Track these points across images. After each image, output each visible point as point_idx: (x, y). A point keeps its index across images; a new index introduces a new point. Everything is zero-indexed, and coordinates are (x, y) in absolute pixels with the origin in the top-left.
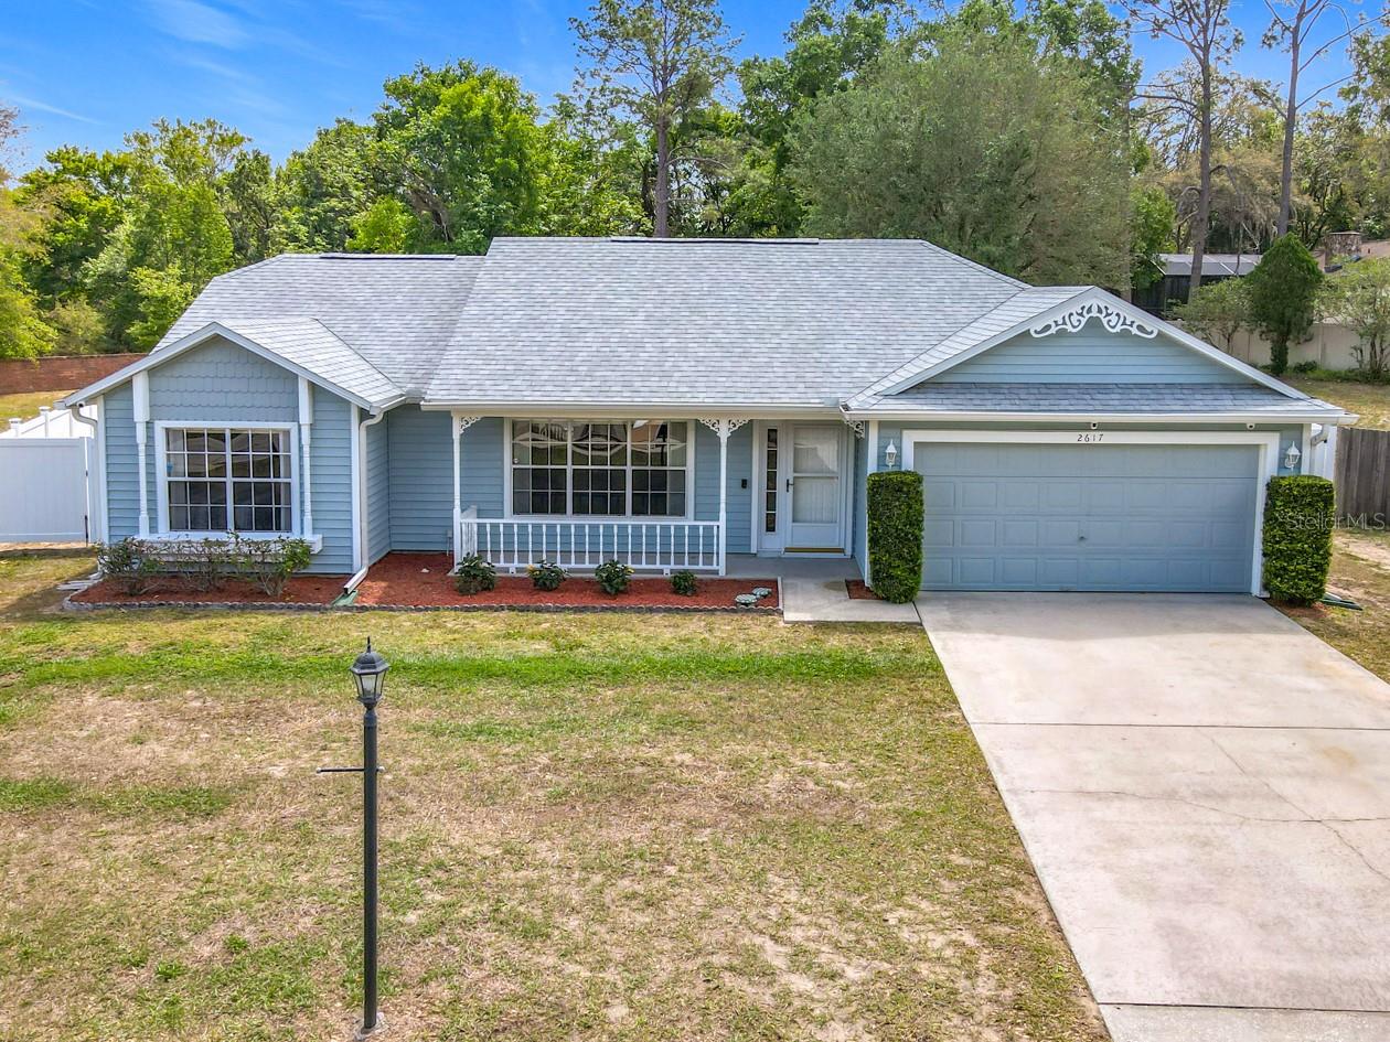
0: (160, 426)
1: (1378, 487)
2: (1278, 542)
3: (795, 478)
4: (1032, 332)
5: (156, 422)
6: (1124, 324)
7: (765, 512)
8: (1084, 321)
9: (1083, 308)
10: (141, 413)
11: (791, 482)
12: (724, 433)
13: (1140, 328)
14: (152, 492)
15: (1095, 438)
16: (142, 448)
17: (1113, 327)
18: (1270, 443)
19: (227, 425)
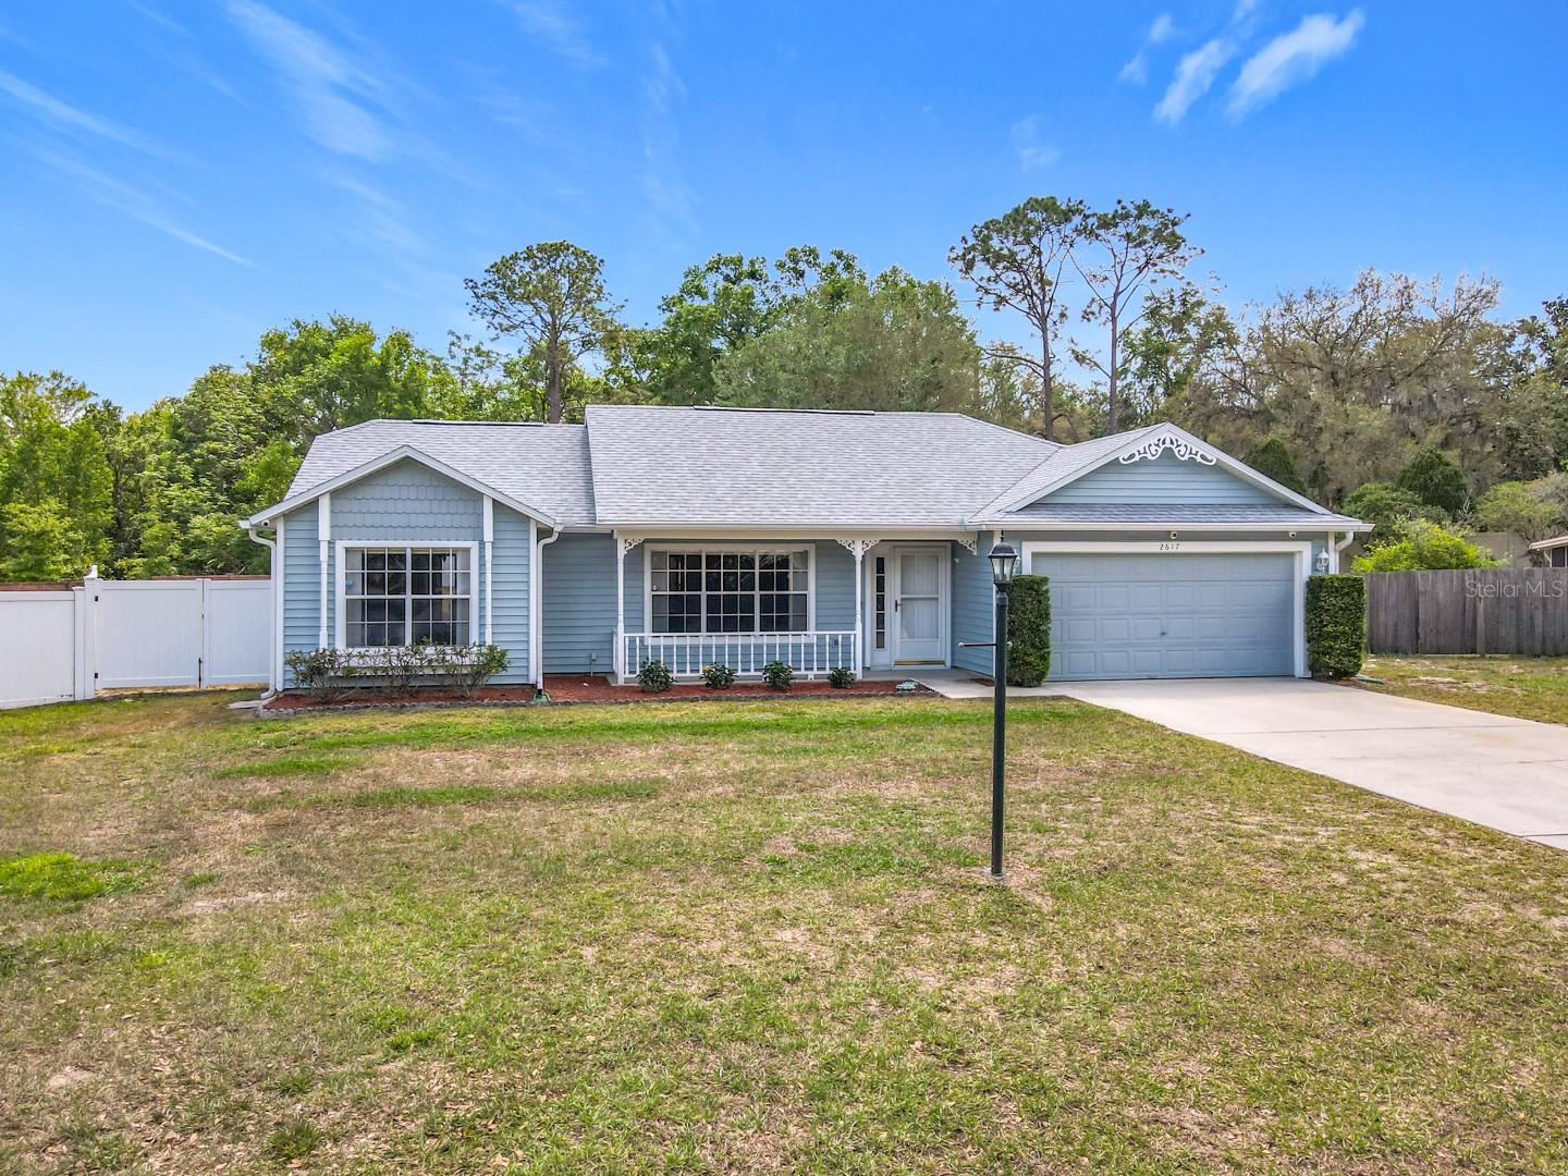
0: (340, 546)
2: (1326, 626)
3: (902, 599)
4: (1121, 460)
5: (338, 542)
6: (1190, 453)
7: (875, 630)
8: (1160, 451)
9: (1159, 440)
10: (324, 533)
11: (899, 602)
12: (858, 552)
13: (1202, 457)
14: (331, 610)
15: (1173, 546)
16: (324, 566)
17: (1183, 456)
18: (1305, 550)
19: (408, 545)
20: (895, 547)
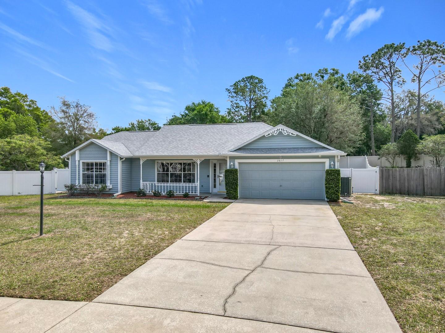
0: (81, 161)
1: (390, 184)
3: (220, 175)
4: (265, 135)
6: (288, 133)
7: (213, 183)
8: (278, 132)
9: (277, 129)
10: (77, 159)
12: (198, 162)
13: (292, 134)
15: (282, 161)
16: (77, 166)
17: (285, 134)
18: (327, 161)
19: (94, 161)
20: (218, 161)
